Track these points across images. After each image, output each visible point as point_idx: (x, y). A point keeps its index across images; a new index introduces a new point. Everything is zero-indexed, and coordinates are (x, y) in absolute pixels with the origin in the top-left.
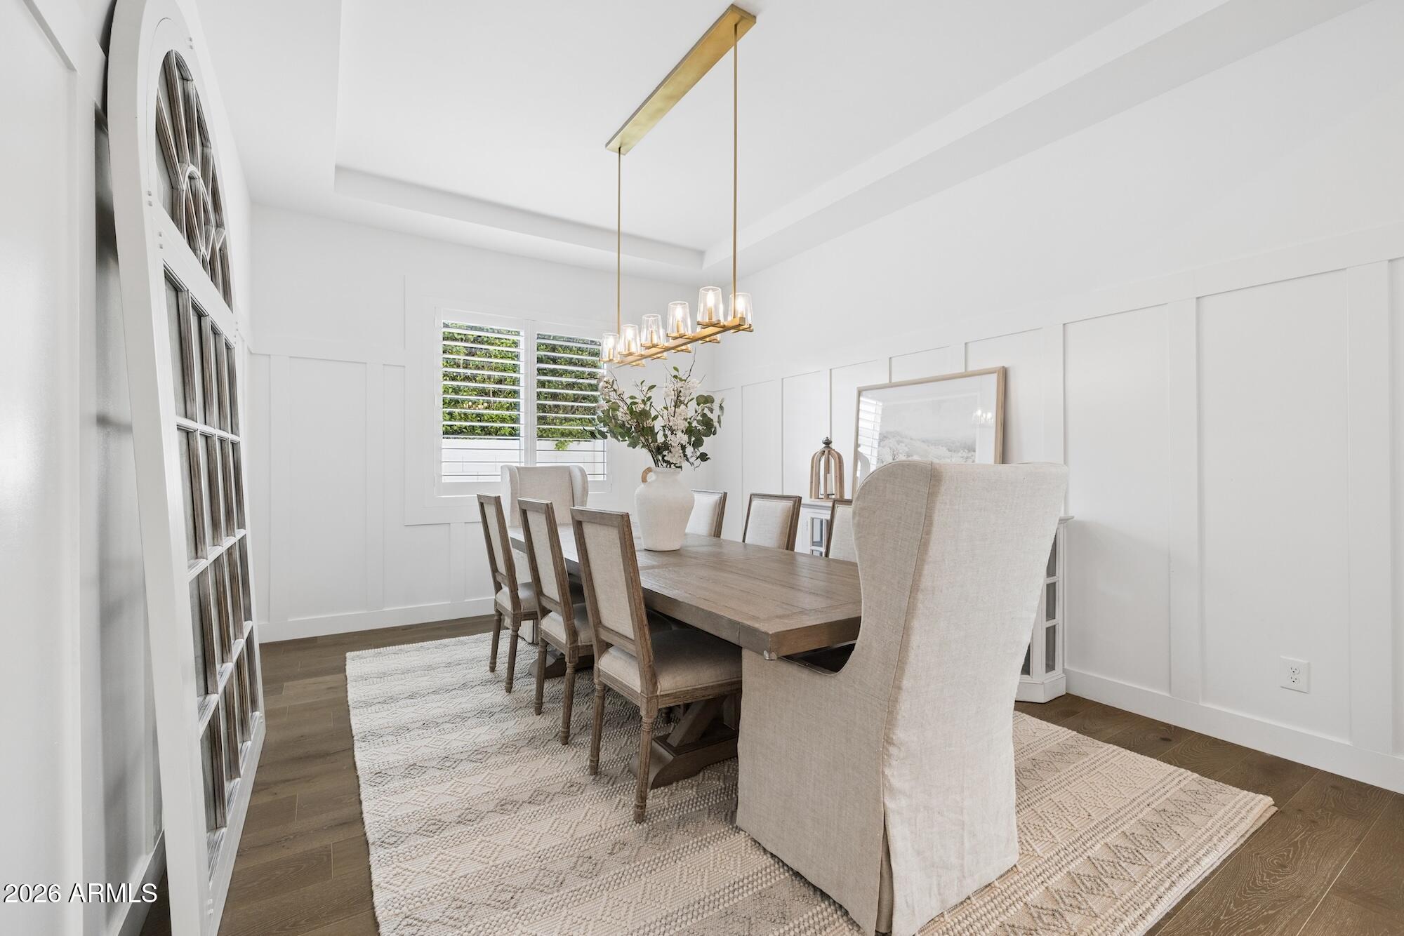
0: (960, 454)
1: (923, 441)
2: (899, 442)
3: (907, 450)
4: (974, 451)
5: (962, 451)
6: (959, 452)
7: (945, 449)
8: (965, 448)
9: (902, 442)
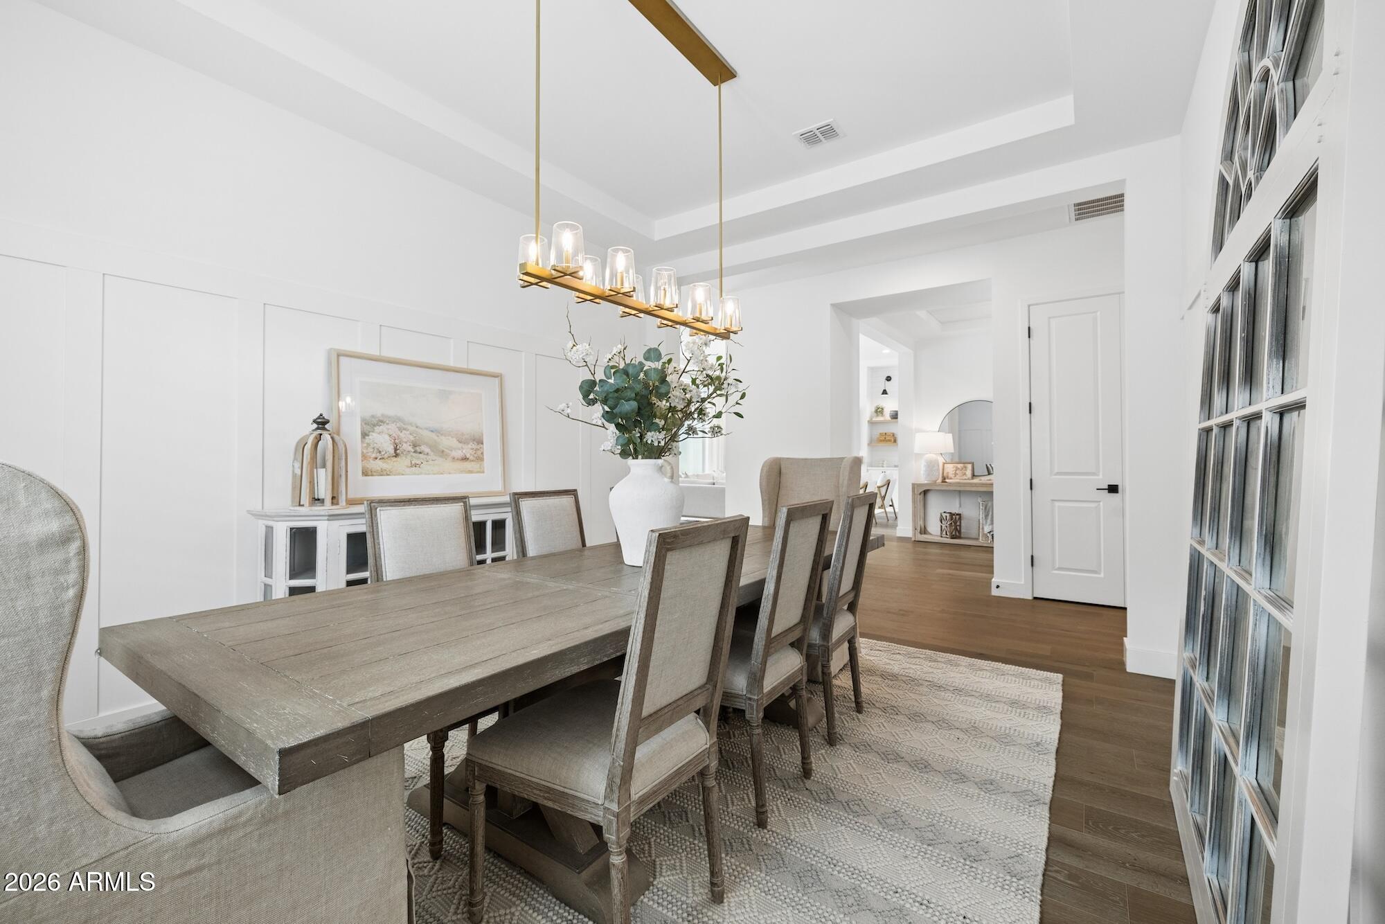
0: (470, 446)
1: (432, 431)
2: (401, 429)
3: (412, 438)
4: (482, 444)
5: (471, 443)
6: (468, 444)
7: (455, 440)
8: (474, 440)
9: (405, 429)
